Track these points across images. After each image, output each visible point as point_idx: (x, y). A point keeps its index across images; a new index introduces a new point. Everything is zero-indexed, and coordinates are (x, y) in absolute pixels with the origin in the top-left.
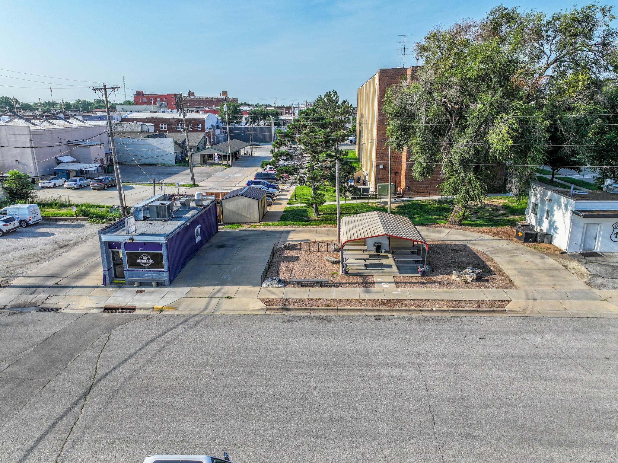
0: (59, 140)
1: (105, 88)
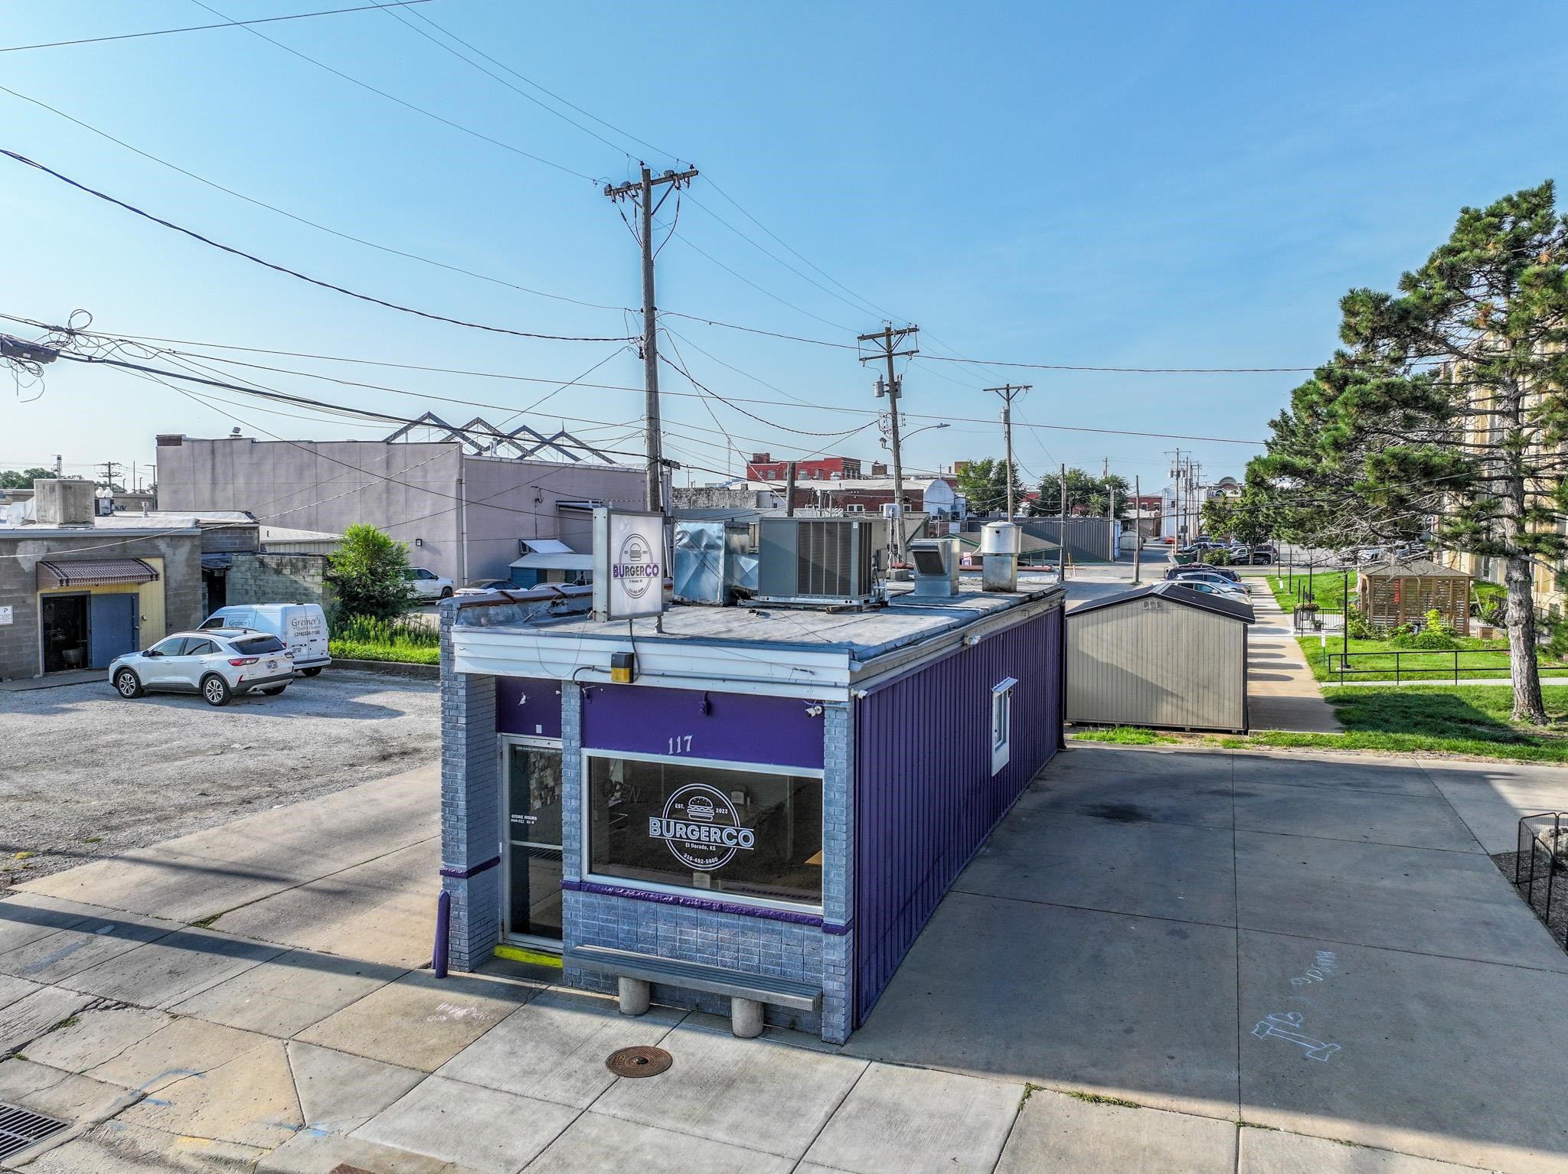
0: (534, 494)
1: (649, 181)
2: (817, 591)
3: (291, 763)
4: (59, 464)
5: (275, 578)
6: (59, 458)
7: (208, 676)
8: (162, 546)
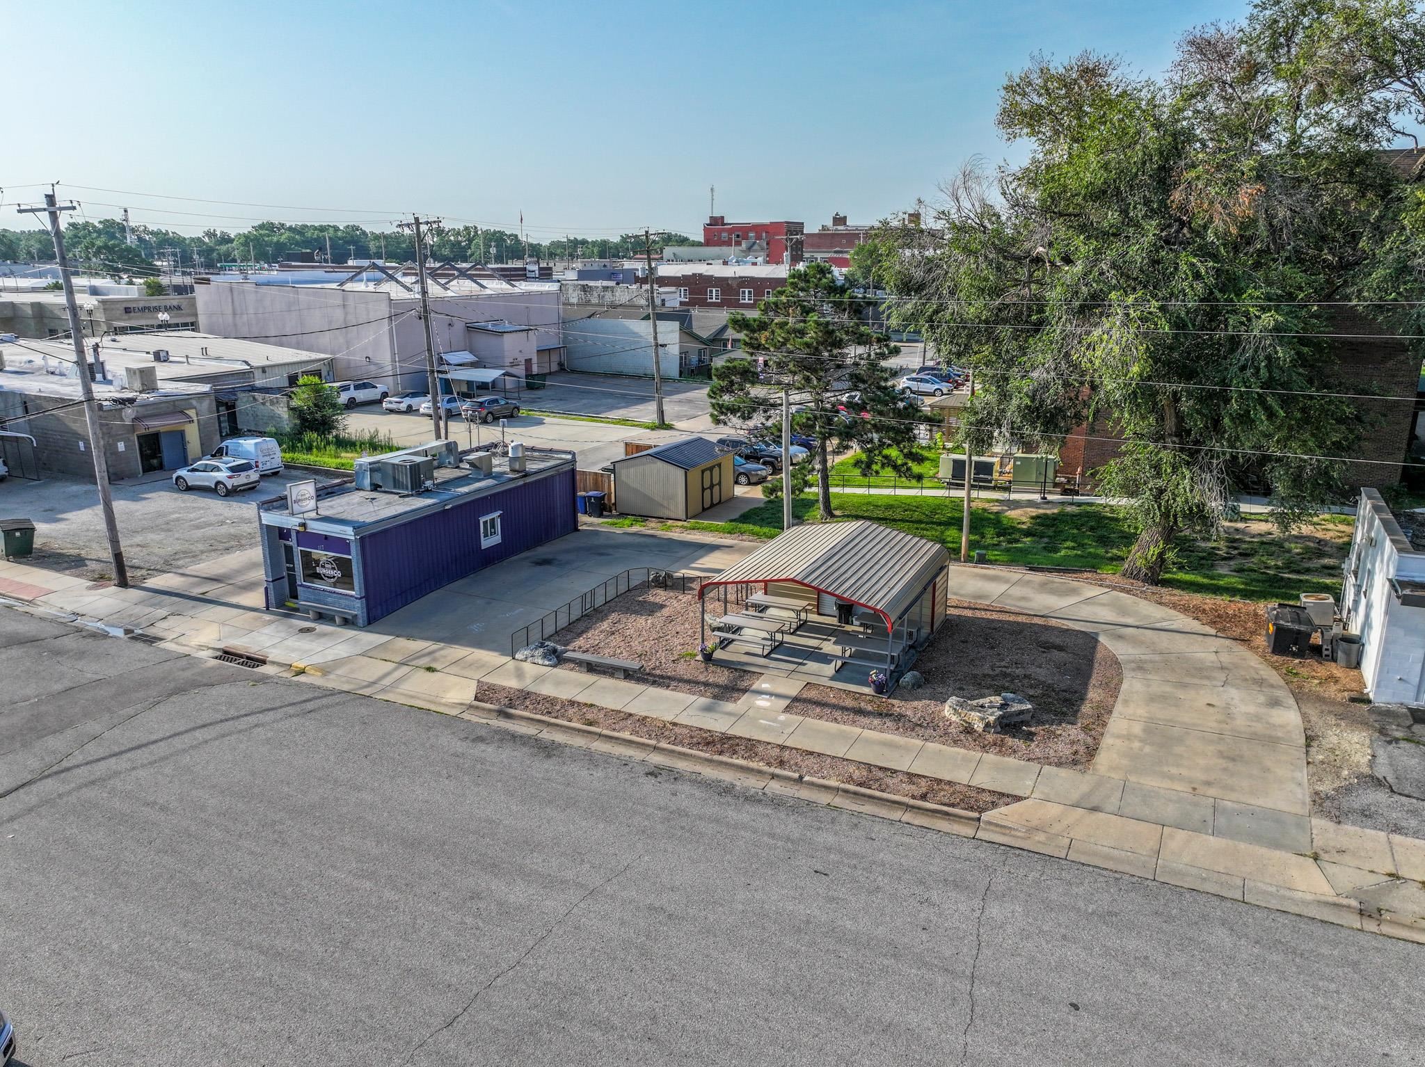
0: (448, 321)
2: (399, 488)
3: (249, 531)
4: (126, 216)
5: (262, 407)
6: (126, 211)
7: (218, 483)
8: (194, 402)
